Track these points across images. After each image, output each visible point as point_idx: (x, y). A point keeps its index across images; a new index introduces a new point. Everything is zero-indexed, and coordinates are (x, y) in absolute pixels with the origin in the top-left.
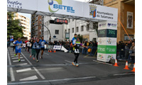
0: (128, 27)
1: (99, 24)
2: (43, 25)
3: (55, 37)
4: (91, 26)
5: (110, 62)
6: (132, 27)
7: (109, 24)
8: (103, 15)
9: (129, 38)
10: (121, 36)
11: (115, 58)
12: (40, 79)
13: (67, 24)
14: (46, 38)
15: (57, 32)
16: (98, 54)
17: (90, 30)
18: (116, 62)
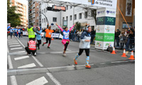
0: (127, 15)
1: (97, 11)
2: (40, 12)
3: (52, 24)
4: (90, 13)
5: (107, 50)
6: (131, 15)
7: (108, 12)
8: (102, 2)
9: (128, 26)
10: (120, 24)
11: (113, 46)
12: (38, 66)
13: (65, 11)
14: (44, 26)
15: (55, 19)
16: (96, 42)
17: (88, 18)
18: (114, 49)
